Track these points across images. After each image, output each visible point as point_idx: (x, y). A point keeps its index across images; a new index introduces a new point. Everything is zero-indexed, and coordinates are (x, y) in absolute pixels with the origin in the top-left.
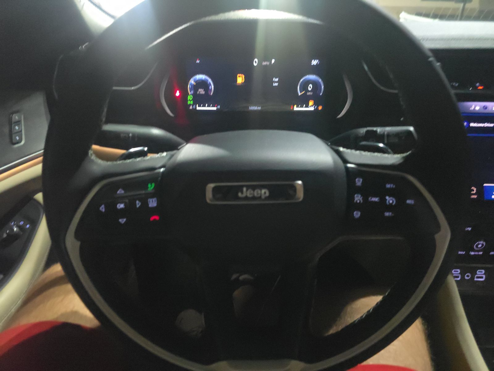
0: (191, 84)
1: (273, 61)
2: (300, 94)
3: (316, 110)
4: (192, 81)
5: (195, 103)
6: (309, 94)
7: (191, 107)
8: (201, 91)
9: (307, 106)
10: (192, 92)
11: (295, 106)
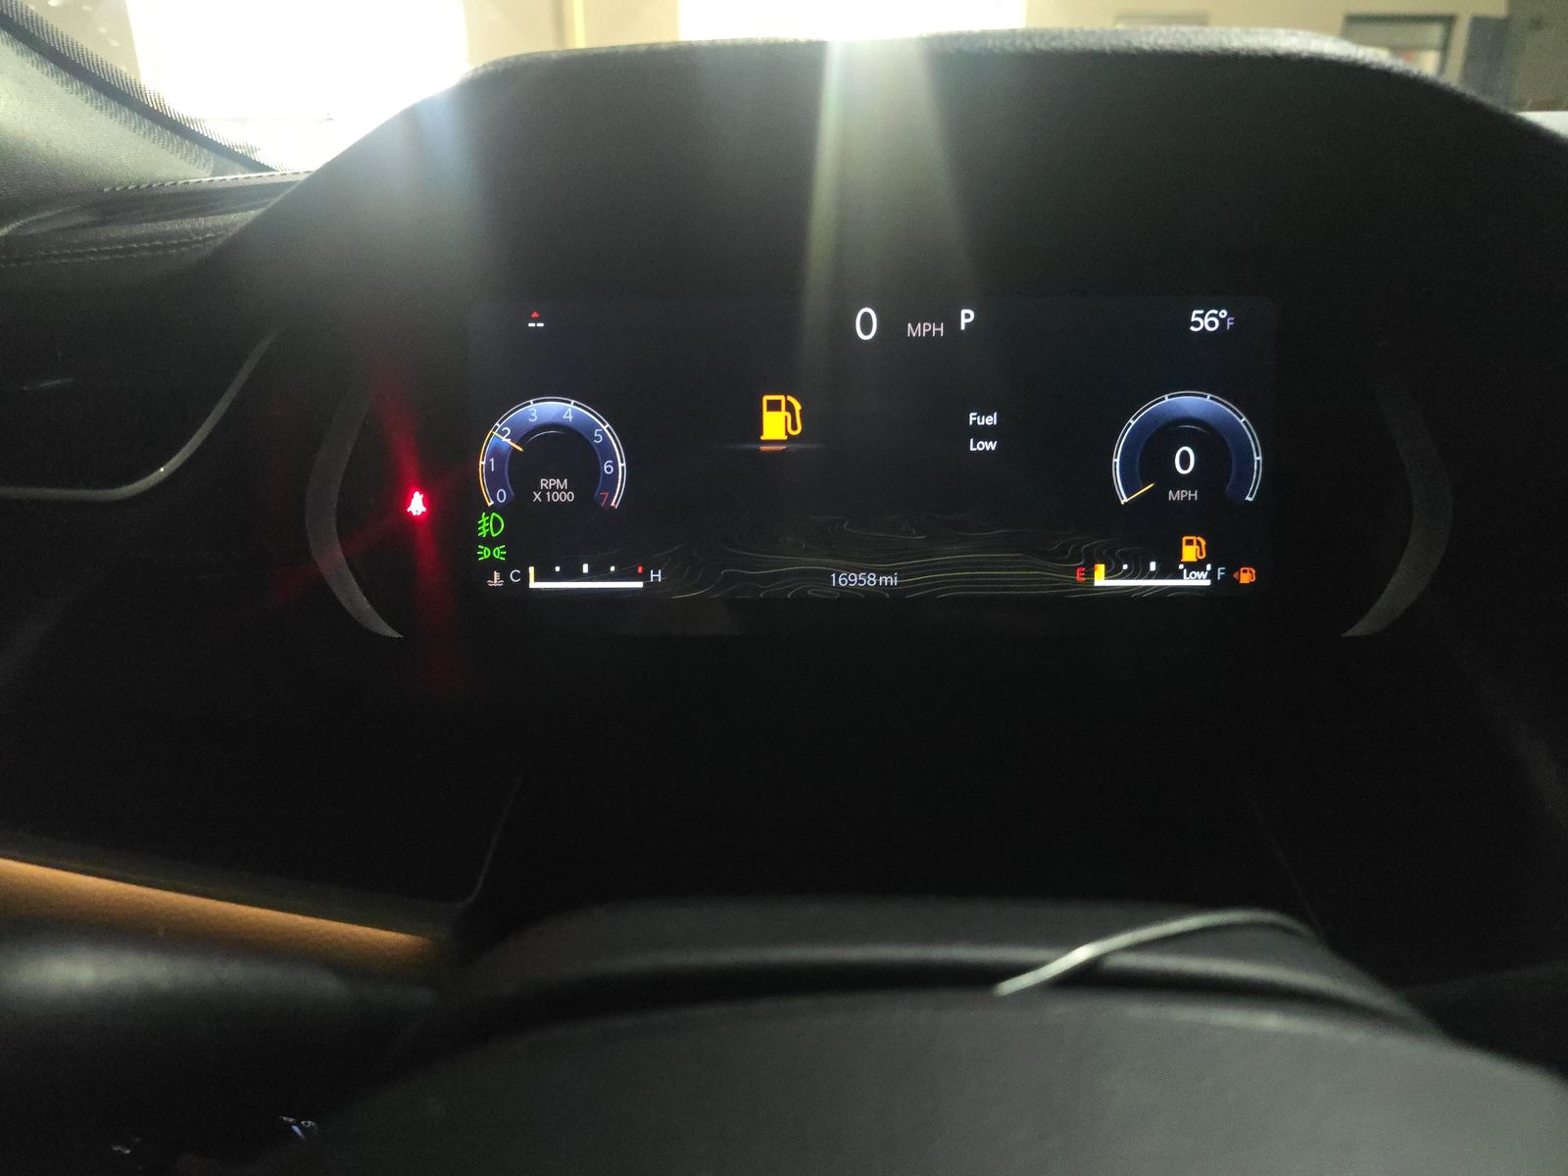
0: (496, 453)
1: (967, 317)
2: (1125, 500)
3: (1223, 588)
4: (501, 437)
5: (518, 559)
6: (1176, 495)
7: (496, 580)
8: (556, 489)
9: (1170, 569)
10: (503, 496)
11: (1100, 570)
